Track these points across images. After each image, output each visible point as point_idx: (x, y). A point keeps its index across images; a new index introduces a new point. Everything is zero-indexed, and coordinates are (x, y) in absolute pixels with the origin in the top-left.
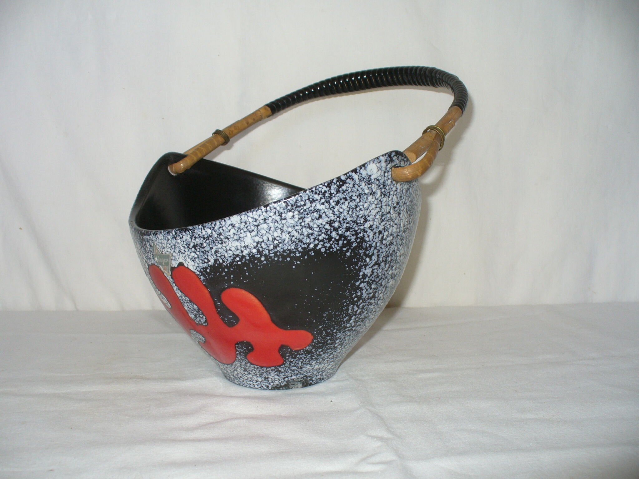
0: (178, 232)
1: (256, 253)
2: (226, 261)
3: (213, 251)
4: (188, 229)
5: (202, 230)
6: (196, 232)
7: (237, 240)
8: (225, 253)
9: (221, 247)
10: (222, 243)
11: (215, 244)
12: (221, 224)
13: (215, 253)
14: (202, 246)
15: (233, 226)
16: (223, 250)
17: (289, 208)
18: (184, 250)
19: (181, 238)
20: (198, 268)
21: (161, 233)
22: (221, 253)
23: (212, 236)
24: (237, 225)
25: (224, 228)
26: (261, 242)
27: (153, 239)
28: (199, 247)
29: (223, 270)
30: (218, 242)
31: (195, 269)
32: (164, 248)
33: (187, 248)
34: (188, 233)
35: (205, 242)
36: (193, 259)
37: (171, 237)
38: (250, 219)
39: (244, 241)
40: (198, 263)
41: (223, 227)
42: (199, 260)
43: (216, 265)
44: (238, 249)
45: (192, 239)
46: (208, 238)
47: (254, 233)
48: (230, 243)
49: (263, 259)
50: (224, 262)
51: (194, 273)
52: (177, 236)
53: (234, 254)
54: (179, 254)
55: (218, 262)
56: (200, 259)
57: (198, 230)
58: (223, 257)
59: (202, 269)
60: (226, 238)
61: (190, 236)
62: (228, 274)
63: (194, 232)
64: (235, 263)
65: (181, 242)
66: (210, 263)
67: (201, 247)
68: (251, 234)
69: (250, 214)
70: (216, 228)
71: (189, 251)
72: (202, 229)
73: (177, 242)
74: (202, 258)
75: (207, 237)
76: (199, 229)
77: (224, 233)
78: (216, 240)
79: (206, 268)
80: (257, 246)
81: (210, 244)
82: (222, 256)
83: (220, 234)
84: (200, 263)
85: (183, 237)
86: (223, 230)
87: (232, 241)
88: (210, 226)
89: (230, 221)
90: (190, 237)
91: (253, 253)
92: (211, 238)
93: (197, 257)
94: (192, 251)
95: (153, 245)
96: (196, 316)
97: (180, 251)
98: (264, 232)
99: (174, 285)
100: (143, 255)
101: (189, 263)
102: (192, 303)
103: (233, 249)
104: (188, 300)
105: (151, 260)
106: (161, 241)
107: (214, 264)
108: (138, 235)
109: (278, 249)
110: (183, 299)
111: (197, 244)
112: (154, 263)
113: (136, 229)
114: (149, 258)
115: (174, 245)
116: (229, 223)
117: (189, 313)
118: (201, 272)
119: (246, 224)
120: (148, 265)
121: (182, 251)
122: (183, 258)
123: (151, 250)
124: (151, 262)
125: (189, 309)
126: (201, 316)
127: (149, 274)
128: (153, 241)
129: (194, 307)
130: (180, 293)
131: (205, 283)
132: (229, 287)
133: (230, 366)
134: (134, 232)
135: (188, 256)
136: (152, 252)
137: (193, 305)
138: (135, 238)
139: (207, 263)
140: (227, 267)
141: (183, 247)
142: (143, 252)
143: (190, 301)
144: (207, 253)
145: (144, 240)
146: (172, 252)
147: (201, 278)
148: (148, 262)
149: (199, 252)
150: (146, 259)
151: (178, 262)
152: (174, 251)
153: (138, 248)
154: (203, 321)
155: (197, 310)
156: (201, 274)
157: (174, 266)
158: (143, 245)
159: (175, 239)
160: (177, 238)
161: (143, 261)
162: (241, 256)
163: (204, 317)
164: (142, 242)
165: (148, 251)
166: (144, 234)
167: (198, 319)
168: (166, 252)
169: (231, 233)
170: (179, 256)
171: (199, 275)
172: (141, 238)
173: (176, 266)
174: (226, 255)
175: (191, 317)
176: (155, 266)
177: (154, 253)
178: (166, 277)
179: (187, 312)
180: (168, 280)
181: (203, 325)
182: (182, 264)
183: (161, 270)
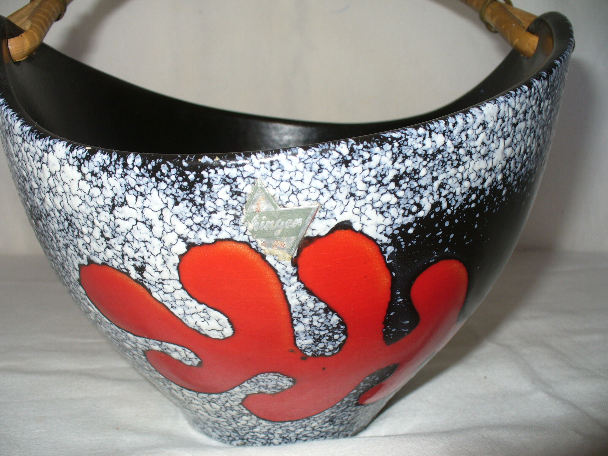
0: (361, 146)
1: (500, 182)
2: (453, 203)
3: (436, 184)
4: (390, 139)
5: (424, 139)
6: (409, 144)
7: (484, 156)
8: (457, 187)
9: (453, 175)
10: (457, 167)
11: (446, 168)
12: (467, 123)
13: (438, 189)
14: (416, 177)
15: (484, 125)
16: (455, 180)
18: (366, 190)
19: (364, 162)
20: (388, 229)
22: (451, 187)
23: (443, 151)
24: (490, 125)
25: (470, 132)
26: (512, 159)
27: (257, 174)
28: (407, 180)
29: (442, 225)
30: (452, 164)
31: (381, 233)
32: (296, 192)
33: (376, 185)
34: (390, 146)
35: (425, 166)
36: (384, 209)
37: (334, 162)
38: (510, 109)
39: (493, 158)
40: (393, 217)
41: (468, 129)
42: (399, 209)
43: (432, 216)
44: (479, 177)
45: (395, 160)
46: (434, 156)
47: (509, 140)
48: (473, 162)
49: (504, 192)
50: (449, 206)
51: (374, 241)
52: (355, 158)
53: (471, 188)
54: (345, 202)
55: (437, 210)
56: (402, 206)
57: (416, 139)
58: (450, 197)
59: (398, 229)
60: (469, 153)
61: (393, 154)
62: (447, 232)
63: (405, 143)
64: (466, 206)
65: (363, 170)
66: (421, 214)
67: (412, 178)
68: (505, 141)
69: (511, 101)
70: (456, 131)
71: (378, 191)
72: (425, 135)
73: (348, 173)
74: (407, 203)
75: (431, 155)
76: (420, 136)
77: (467, 142)
78: (449, 160)
79: (409, 225)
80: (505, 168)
81: (435, 169)
82: (450, 193)
83: (458, 146)
84: (397, 217)
85: (370, 159)
86: (467, 136)
87: (475, 160)
88: (445, 129)
89: (483, 115)
90: (392, 157)
91: (497, 182)
92: (439, 156)
93: (395, 204)
94: (387, 190)
95: (248, 189)
96: (318, 340)
97: (352, 195)
98: (519, 137)
99: (295, 279)
100: (175, 220)
101: (369, 219)
102: (331, 313)
103: (472, 176)
104: (320, 309)
105: (220, 229)
106: (292, 174)
107: (429, 215)
108: (169, 171)
109: (524, 169)
110: (303, 310)
111: (405, 173)
112: (228, 236)
113: (155, 159)
114: (208, 226)
115: (337, 182)
116: (480, 119)
117: (300, 339)
118: (393, 237)
119: (504, 121)
120: (190, 246)
121: (358, 193)
122: (357, 211)
123: (235, 203)
124: (217, 235)
125: (308, 328)
126: (336, 337)
127: (178, 269)
128: (253, 178)
129: (330, 320)
130: (304, 296)
131: (391, 261)
132: (437, 260)
133: (300, 421)
134: (140, 168)
135: (373, 202)
136: (234, 208)
137: (329, 317)
138: (141, 182)
139: (413, 214)
140: (451, 218)
141: (366, 183)
142: (177, 216)
143: (326, 311)
144: (422, 190)
145: (206, 181)
146: (323, 200)
147: (385, 252)
148: (195, 238)
149: (404, 190)
150: (192, 230)
151: (333, 223)
152: (332, 197)
153: (144, 207)
154: (331, 347)
155: (335, 326)
156: (390, 241)
157: (315, 234)
158: (191, 196)
159: (344, 166)
160: (353, 161)
161: (160, 239)
162: (480, 190)
163: (344, 338)
164: (190, 189)
165: (211, 210)
166: (205, 166)
167: (321, 345)
168: (300, 203)
169: (478, 143)
170: (342, 208)
171: (385, 244)
172: (192, 177)
173: (323, 233)
174: (458, 190)
175: (298, 345)
176: (232, 244)
177: (244, 211)
178: (270, 265)
179: (294, 337)
180: (276, 271)
181: (323, 355)
182: (345, 226)
183: (256, 251)
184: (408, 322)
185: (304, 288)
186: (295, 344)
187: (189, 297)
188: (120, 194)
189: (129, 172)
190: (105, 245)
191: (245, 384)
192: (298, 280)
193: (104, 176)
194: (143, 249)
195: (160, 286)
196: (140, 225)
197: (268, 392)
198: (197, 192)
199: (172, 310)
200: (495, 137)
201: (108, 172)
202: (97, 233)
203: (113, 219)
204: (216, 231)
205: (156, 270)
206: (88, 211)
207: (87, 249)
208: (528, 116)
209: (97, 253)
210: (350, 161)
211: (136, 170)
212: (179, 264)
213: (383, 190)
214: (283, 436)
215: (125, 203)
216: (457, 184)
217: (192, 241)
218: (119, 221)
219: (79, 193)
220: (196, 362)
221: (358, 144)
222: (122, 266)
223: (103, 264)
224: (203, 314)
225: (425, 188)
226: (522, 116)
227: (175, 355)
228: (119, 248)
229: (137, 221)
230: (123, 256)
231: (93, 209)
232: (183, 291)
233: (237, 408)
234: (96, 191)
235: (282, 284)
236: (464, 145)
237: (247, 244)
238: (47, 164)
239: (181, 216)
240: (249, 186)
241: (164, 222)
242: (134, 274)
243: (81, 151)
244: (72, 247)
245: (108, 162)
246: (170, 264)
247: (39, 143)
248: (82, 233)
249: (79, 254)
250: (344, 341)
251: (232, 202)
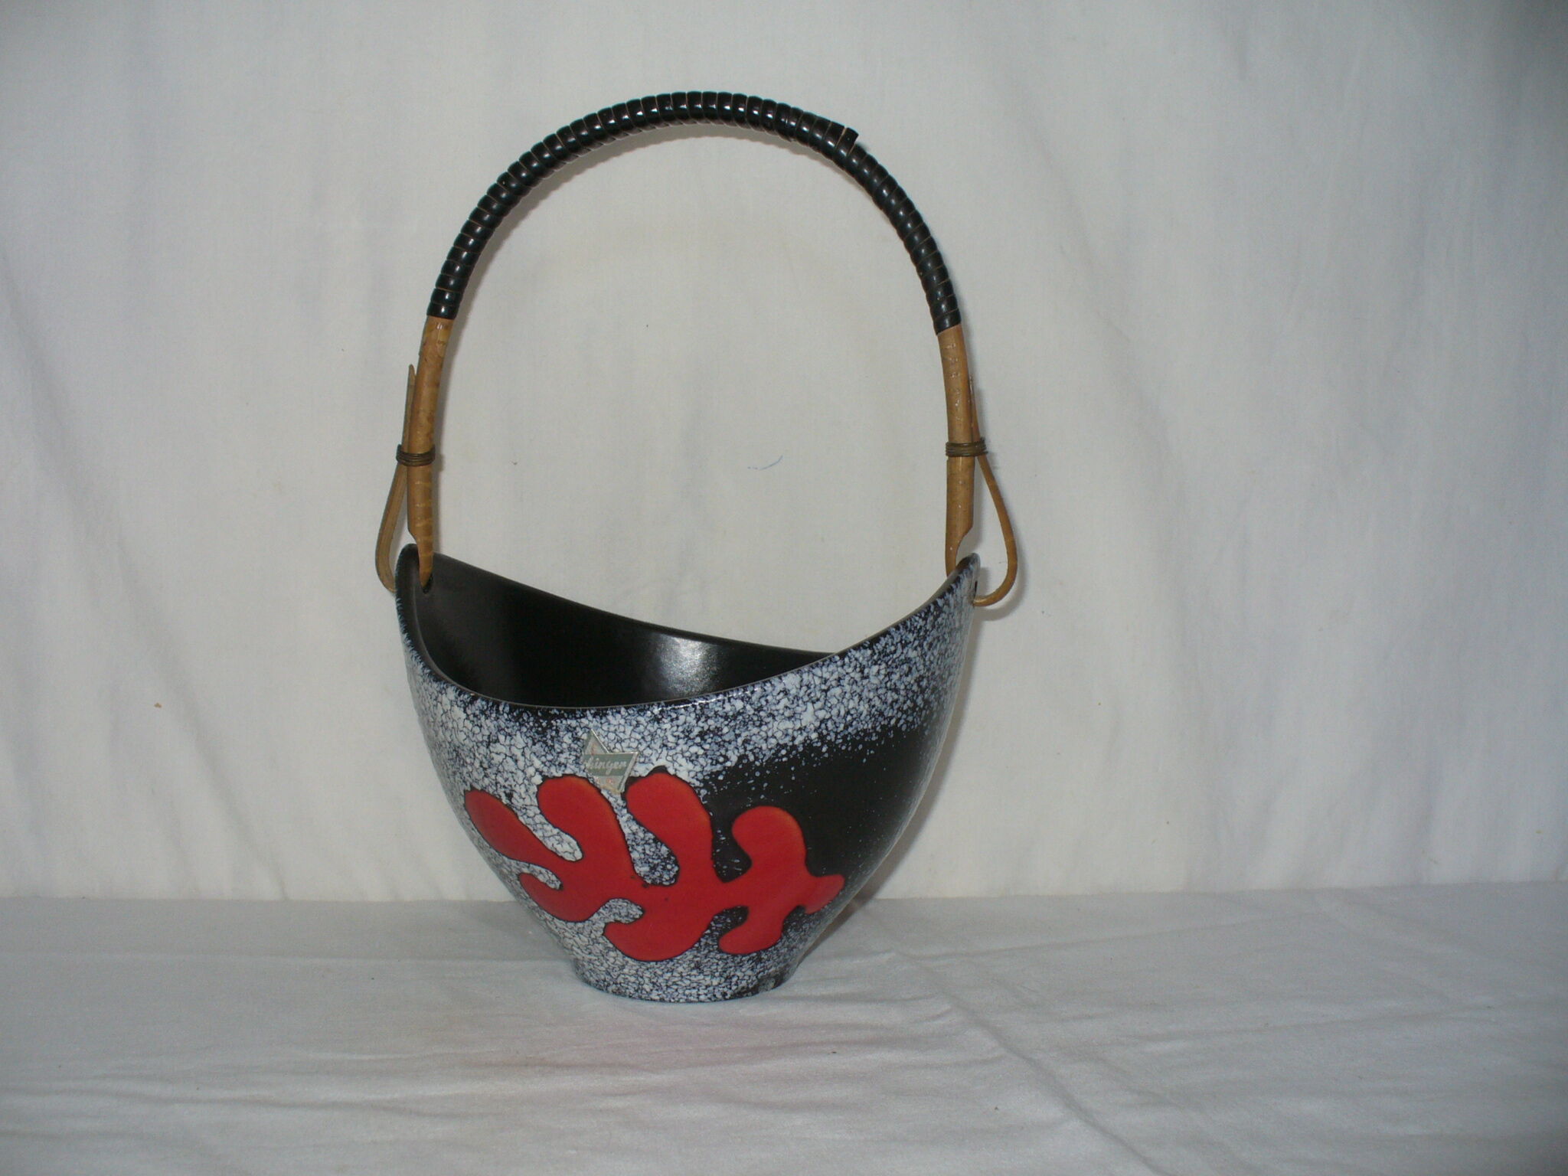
0: (669, 708)
1: (816, 740)
2: (761, 757)
3: (740, 740)
5: (724, 703)
6: (710, 707)
7: (789, 718)
8: (763, 743)
9: (756, 733)
10: (760, 725)
11: (748, 727)
12: (765, 691)
13: (743, 744)
14: (720, 733)
15: (786, 692)
16: (759, 737)
17: (875, 657)
18: (675, 742)
19: (672, 720)
20: (699, 775)
21: (619, 712)
22: (756, 743)
23: (743, 713)
24: (793, 692)
25: (769, 698)
26: (828, 720)
27: (591, 725)
28: (711, 735)
29: (752, 774)
30: (754, 724)
31: (693, 778)
32: (621, 741)
33: (684, 738)
35: (727, 725)
36: (694, 758)
37: (648, 719)
38: (816, 678)
39: (801, 720)
40: (702, 765)
41: (767, 695)
42: (707, 759)
43: (740, 767)
44: (787, 735)
45: (698, 720)
46: (735, 717)
47: (819, 705)
48: (776, 723)
49: (824, 749)
50: (756, 759)
51: (688, 784)
52: (665, 717)
53: (778, 744)
54: (659, 751)
55: (745, 761)
56: (709, 757)
57: (717, 704)
58: (756, 751)
59: (708, 775)
60: (772, 715)
61: (696, 715)
62: (759, 782)
63: (707, 707)
64: (777, 760)
65: (672, 727)
66: (728, 764)
67: (715, 734)
68: (815, 705)
69: (817, 671)
70: (754, 698)
71: (686, 743)
72: (723, 700)
73: (660, 728)
74: (714, 755)
75: (732, 716)
76: (718, 701)
77: (768, 706)
78: (750, 721)
79: (718, 773)
80: (820, 727)
82: (755, 748)
83: (760, 709)
84: (707, 765)
85: (677, 718)
86: (767, 701)
87: (780, 721)
88: (742, 695)
89: (784, 684)
90: (696, 717)
91: (811, 740)
92: (740, 718)
93: (703, 754)
94: (694, 743)
95: (585, 737)
96: (653, 868)
97: (665, 745)
98: (834, 701)
99: (625, 811)
100: (534, 758)
101: (681, 765)
102: (659, 843)
103: (779, 735)
104: (649, 839)
105: (566, 766)
106: (617, 727)
107: (737, 765)
108: (529, 718)
109: (850, 730)
110: (636, 838)
111: (709, 729)
112: (572, 773)
113: (519, 707)
114: (557, 763)
115: (653, 735)
116: (779, 687)
117: (637, 865)
118: (704, 781)
119: (809, 688)
120: (545, 778)
121: (670, 745)
122: (669, 758)
123: (576, 746)
124: (564, 771)
125: (643, 856)
126: (669, 867)
127: (537, 796)
128: (588, 728)
129: (660, 851)
130: (635, 827)
131: (706, 802)
132: (754, 805)
133: (665, 962)
134: (508, 714)
135: (682, 752)
136: (575, 750)
137: (659, 847)
138: (509, 726)
139: (721, 763)
140: (761, 768)
141: (675, 736)
142: (535, 753)
143: (655, 841)
144: (726, 745)
145: (555, 728)
146: (641, 748)
147: (699, 794)
148: (548, 772)
149: (709, 743)
150: (545, 766)
151: (651, 767)
152: (649, 746)
153: (511, 745)
154: (666, 877)
155: (666, 856)
156: (702, 785)
157: (638, 775)
158: (545, 739)
159: (656, 723)
160: (663, 720)
161: (523, 771)
162: (791, 747)
163: (676, 869)
164: (543, 733)
165: (559, 750)
166: (556, 717)
167: (657, 874)
168: (624, 749)
169: (781, 706)
170: (657, 755)
171: (698, 787)
172: (544, 724)
173: (644, 775)
174: (764, 746)
175: (638, 872)
176: (575, 779)
177: (583, 753)
178: (604, 798)
179: (632, 863)
180: (609, 803)
181: (661, 884)
182: (662, 770)
183: (593, 785)
184: (738, 861)
185: (634, 819)
186: (634, 870)
187: (546, 822)
188: (494, 733)
189: (500, 717)
190: (483, 774)
191: (601, 910)
192: (628, 812)
193: (483, 718)
194: (511, 779)
195: (524, 811)
196: (508, 759)
197: (624, 921)
198: (549, 736)
199: (534, 833)
200: (800, 702)
201: (486, 715)
202: (477, 764)
203: (489, 752)
204: (563, 768)
205: (520, 797)
206: (471, 745)
207: (470, 776)
208: (845, 682)
209: (477, 781)
210: (661, 719)
211: (506, 716)
212: (537, 792)
213: (690, 743)
214: (653, 980)
215: (497, 741)
216: (762, 740)
217: (546, 774)
218: (493, 755)
219: (464, 729)
220: (558, 884)
221: (667, 707)
222: (496, 793)
223: (482, 790)
224: (558, 837)
225: (730, 742)
226: (834, 683)
227: (541, 878)
228: (493, 777)
229: (506, 755)
230: (497, 783)
231: (475, 743)
232: (541, 816)
233: (601, 940)
234: (477, 730)
235: (616, 814)
236: (765, 708)
237: (586, 779)
238: (441, 703)
239: (537, 754)
240: (585, 734)
241: (525, 758)
242: (505, 800)
243: (466, 696)
244: (458, 774)
245: (485, 707)
246: (531, 792)
247: (435, 685)
248: (466, 763)
249: (464, 781)
250: (677, 872)
251: (572, 745)
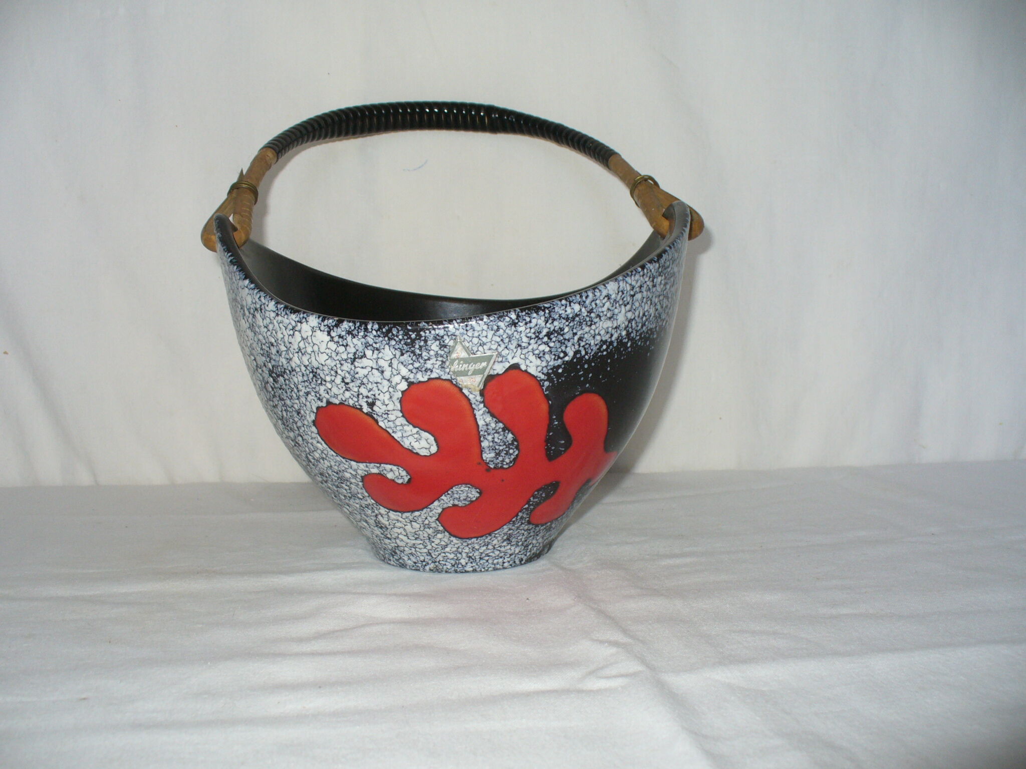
0: (524, 313)
1: (625, 337)
2: (590, 351)
3: (576, 338)
4: (543, 308)
5: (566, 307)
6: (556, 311)
7: (610, 318)
8: (592, 340)
9: (588, 331)
10: (590, 325)
11: (582, 327)
12: (595, 296)
13: (578, 341)
14: (562, 333)
15: (608, 297)
16: (590, 335)
17: (660, 270)
18: (528, 342)
19: (526, 324)
20: (545, 369)
21: (482, 320)
22: (587, 340)
23: (579, 315)
24: (613, 297)
25: (598, 302)
26: (632, 320)
27: (457, 333)
28: (556, 335)
29: (582, 367)
30: (586, 324)
31: (539, 372)
32: (482, 345)
33: (535, 338)
34: (543, 313)
35: (567, 326)
36: (541, 355)
37: (507, 324)
38: (628, 285)
39: (617, 320)
40: (547, 361)
41: (596, 300)
42: (551, 355)
43: (575, 360)
44: (608, 333)
45: (547, 322)
46: (573, 319)
47: (628, 307)
48: (601, 323)
49: (629, 345)
50: (586, 353)
51: (535, 377)
52: (521, 321)
53: (602, 340)
54: (515, 350)
55: (578, 356)
56: (553, 353)
57: (560, 307)
58: (587, 346)
59: (551, 369)
60: (599, 316)
61: (545, 318)
62: (587, 372)
63: (553, 310)
64: (600, 354)
65: (526, 329)
66: (567, 359)
67: (559, 334)
68: (626, 307)
69: (628, 279)
70: (588, 302)
71: (536, 342)
72: (566, 305)
73: (516, 331)
74: (557, 351)
75: (571, 318)
76: (563, 305)
77: (597, 308)
78: (584, 321)
79: (559, 367)
80: (628, 326)
81: (575, 327)
82: (586, 344)
83: (591, 312)
84: (550, 361)
85: (530, 322)
86: (596, 304)
87: (604, 321)
88: (580, 300)
89: (607, 290)
90: (545, 320)
91: (622, 337)
92: (577, 319)
93: (549, 351)
94: (543, 342)
95: (451, 343)
96: (498, 454)
97: (519, 345)
98: (637, 304)
99: (482, 405)
100: (401, 367)
101: (531, 362)
102: (507, 431)
103: (602, 332)
104: (499, 428)
105: (432, 371)
106: (480, 332)
107: (572, 359)
108: (398, 332)
109: (644, 328)
110: (488, 429)
111: (554, 330)
112: (437, 376)
113: (388, 324)
114: (424, 369)
115: (509, 337)
116: (605, 293)
117: (485, 453)
118: (548, 374)
119: (623, 294)
120: (410, 384)
121: (523, 345)
122: (523, 356)
123: (442, 353)
124: (429, 375)
125: (491, 444)
126: (511, 451)
127: (400, 402)
128: (455, 336)
129: (507, 437)
130: (488, 418)
131: (547, 392)
132: (582, 393)
133: (484, 538)
134: (377, 331)
135: (533, 350)
136: (442, 356)
137: (506, 435)
138: (377, 341)
139: (561, 358)
140: (588, 362)
141: (528, 337)
142: (402, 363)
143: (504, 430)
144: (566, 342)
145: (423, 338)
146: (500, 349)
147: (543, 386)
148: (414, 378)
149: (554, 342)
150: (412, 372)
151: (507, 365)
152: (506, 347)
153: (378, 358)
154: (507, 460)
155: (510, 442)
156: (546, 378)
157: (495, 372)
158: (413, 349)
159: (513, 327)
160: (520, 323)
161: (389, 380)
162: (609, 342)
163: (517, 453)
164: (412, 344)
165: (426, 358)
166: (423, 330)
167: (500, 459)
168: (486, 351)
169: (605, 309)
170: (513, 354)
171: (543, 380)
172: (413, 336)
173: (501, 372)
174: (592, 342)
175: (484, 458)
176: (439, 382)
177: (449, 358)
178: (465, 396)
179: (481, 451)
180: (469, 400)
181: (502, 467)
182: (516, 367)
183: (456, 386)
184: (563, 442)
185: (488, 412)
186: (482, 457)
187: (407, 423)
188: (360, 350)
189: (368, 334)
190: (344, 388)
191: (443, 497)
192: (484, 406)
193: (349, 338)
194: (375, 389)
195: (385, 416)
196: (375, 371)
197: (460, 504)
198: (417, 346)
199: (393, 434)
200: (617, 305)
201: (352, 334)
202: (338, 380)
203: (353, 368)
204: (429, 373)
205: (384, 404)
206: (333, 364)
207: (328, 393)
208: (644, 289)
209: (336, 396)
210: (517, 323)
211: (374, 333)
212: (401, 398)
213: (539, 342)
214: (469, 555)
215: (364, 356)
216: (591, 338)
217: (412, 380)
218: (358, 370)
219: (327, 351)
220: (406, 479)
221: (522, 312)
222: (357, 404)
223: (341, 403)
224: (416, 436)
225: (569, 340)
226: (638, 290)
227: (390, 476)
228: (356, 389)
229: (372, 368)
230: (358, 395)
231: (338, 362)
232: (403, 418)
233: (433, 525)
234: (342, 349)
235: (474, 409)
236: (594, 311)
237: (450, 381)
238: (300, 331)
239: (405, 363)
240: (452, 341)
241: (392, 368)
242: (366, 409)
243: (331, 321)
244: (313, 394)
245: (353, 328)
246: (394, 399)
247: (293, 316)
248: (325, 381)
249: (319, 399)
250: (517, 455)
251: (440, 352)
